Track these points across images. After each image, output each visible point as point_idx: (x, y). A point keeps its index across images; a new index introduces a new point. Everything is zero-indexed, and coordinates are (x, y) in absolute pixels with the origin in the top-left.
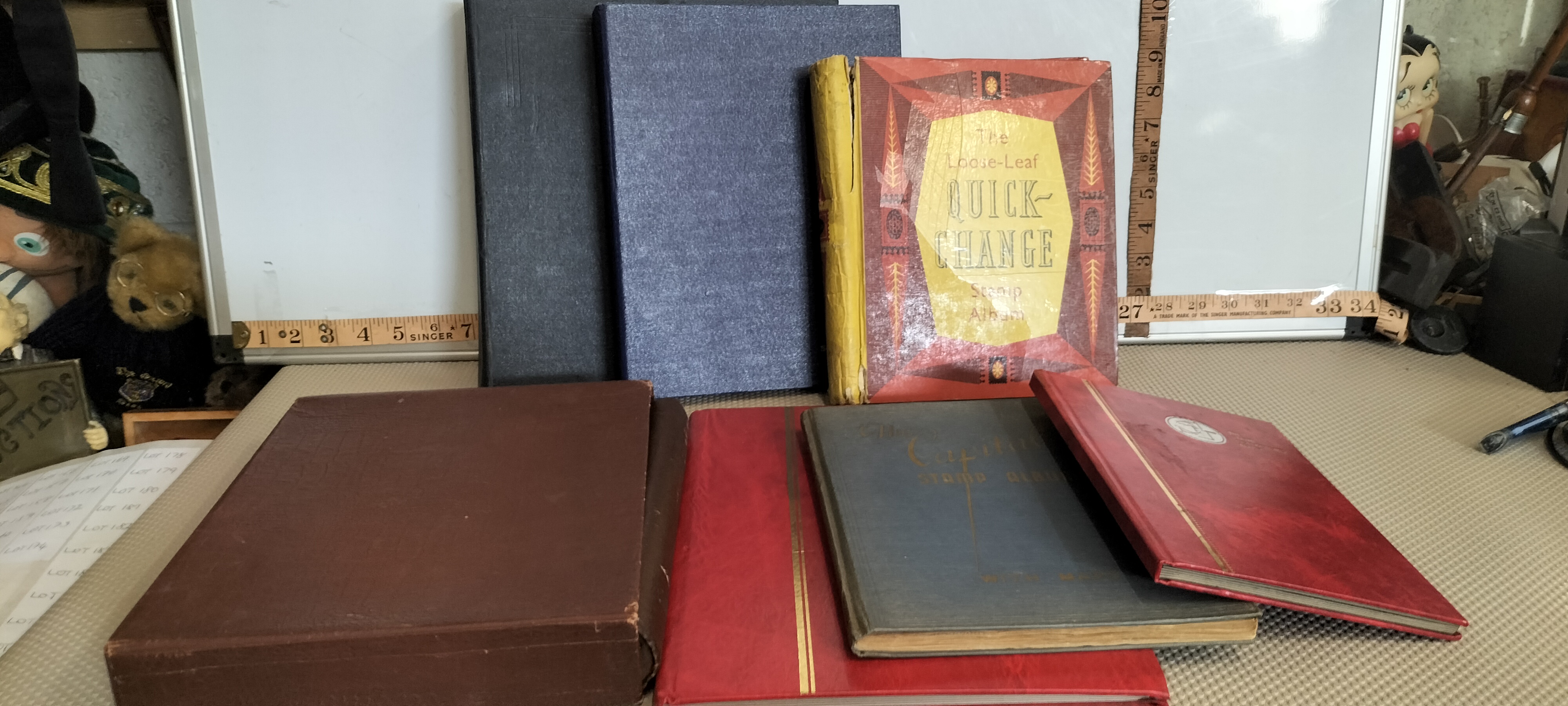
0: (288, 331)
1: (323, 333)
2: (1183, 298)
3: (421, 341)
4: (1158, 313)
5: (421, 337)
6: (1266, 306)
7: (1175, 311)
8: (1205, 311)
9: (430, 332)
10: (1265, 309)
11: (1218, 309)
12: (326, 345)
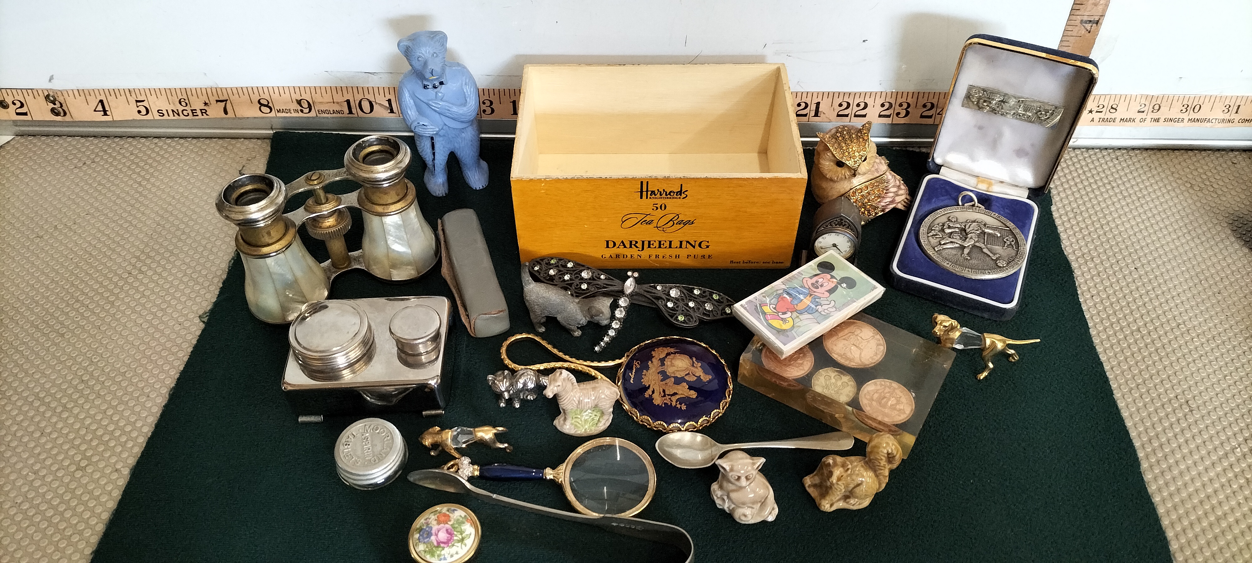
0: (9, 100)
1: (52, 106)
2: (1133, 98)
3: (171, 117)
4: (1097, 116)
5: (171, 113)
6: (1237, 112)
7: (1118, 115)
8: (1156, 116)
9: (181, 108)
10: (1233, 116)
11: (1175, 113)
12: (59, 118)
